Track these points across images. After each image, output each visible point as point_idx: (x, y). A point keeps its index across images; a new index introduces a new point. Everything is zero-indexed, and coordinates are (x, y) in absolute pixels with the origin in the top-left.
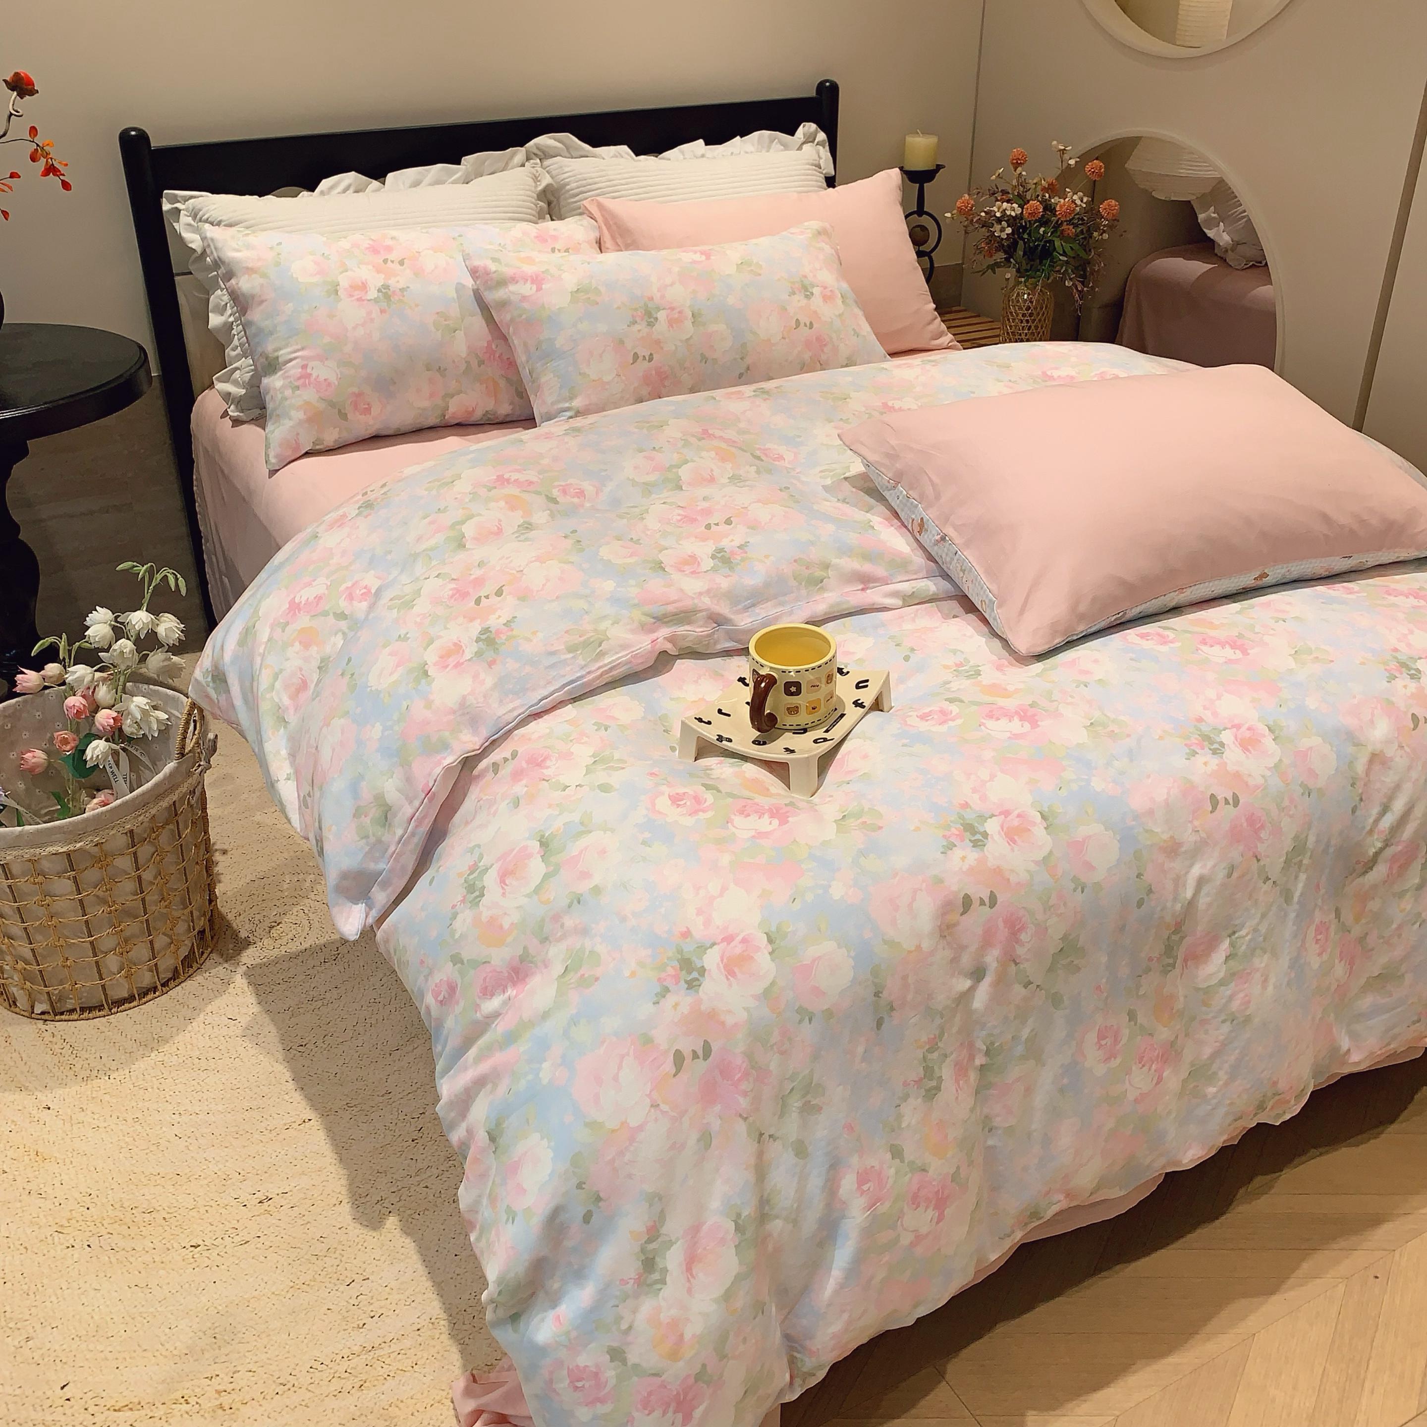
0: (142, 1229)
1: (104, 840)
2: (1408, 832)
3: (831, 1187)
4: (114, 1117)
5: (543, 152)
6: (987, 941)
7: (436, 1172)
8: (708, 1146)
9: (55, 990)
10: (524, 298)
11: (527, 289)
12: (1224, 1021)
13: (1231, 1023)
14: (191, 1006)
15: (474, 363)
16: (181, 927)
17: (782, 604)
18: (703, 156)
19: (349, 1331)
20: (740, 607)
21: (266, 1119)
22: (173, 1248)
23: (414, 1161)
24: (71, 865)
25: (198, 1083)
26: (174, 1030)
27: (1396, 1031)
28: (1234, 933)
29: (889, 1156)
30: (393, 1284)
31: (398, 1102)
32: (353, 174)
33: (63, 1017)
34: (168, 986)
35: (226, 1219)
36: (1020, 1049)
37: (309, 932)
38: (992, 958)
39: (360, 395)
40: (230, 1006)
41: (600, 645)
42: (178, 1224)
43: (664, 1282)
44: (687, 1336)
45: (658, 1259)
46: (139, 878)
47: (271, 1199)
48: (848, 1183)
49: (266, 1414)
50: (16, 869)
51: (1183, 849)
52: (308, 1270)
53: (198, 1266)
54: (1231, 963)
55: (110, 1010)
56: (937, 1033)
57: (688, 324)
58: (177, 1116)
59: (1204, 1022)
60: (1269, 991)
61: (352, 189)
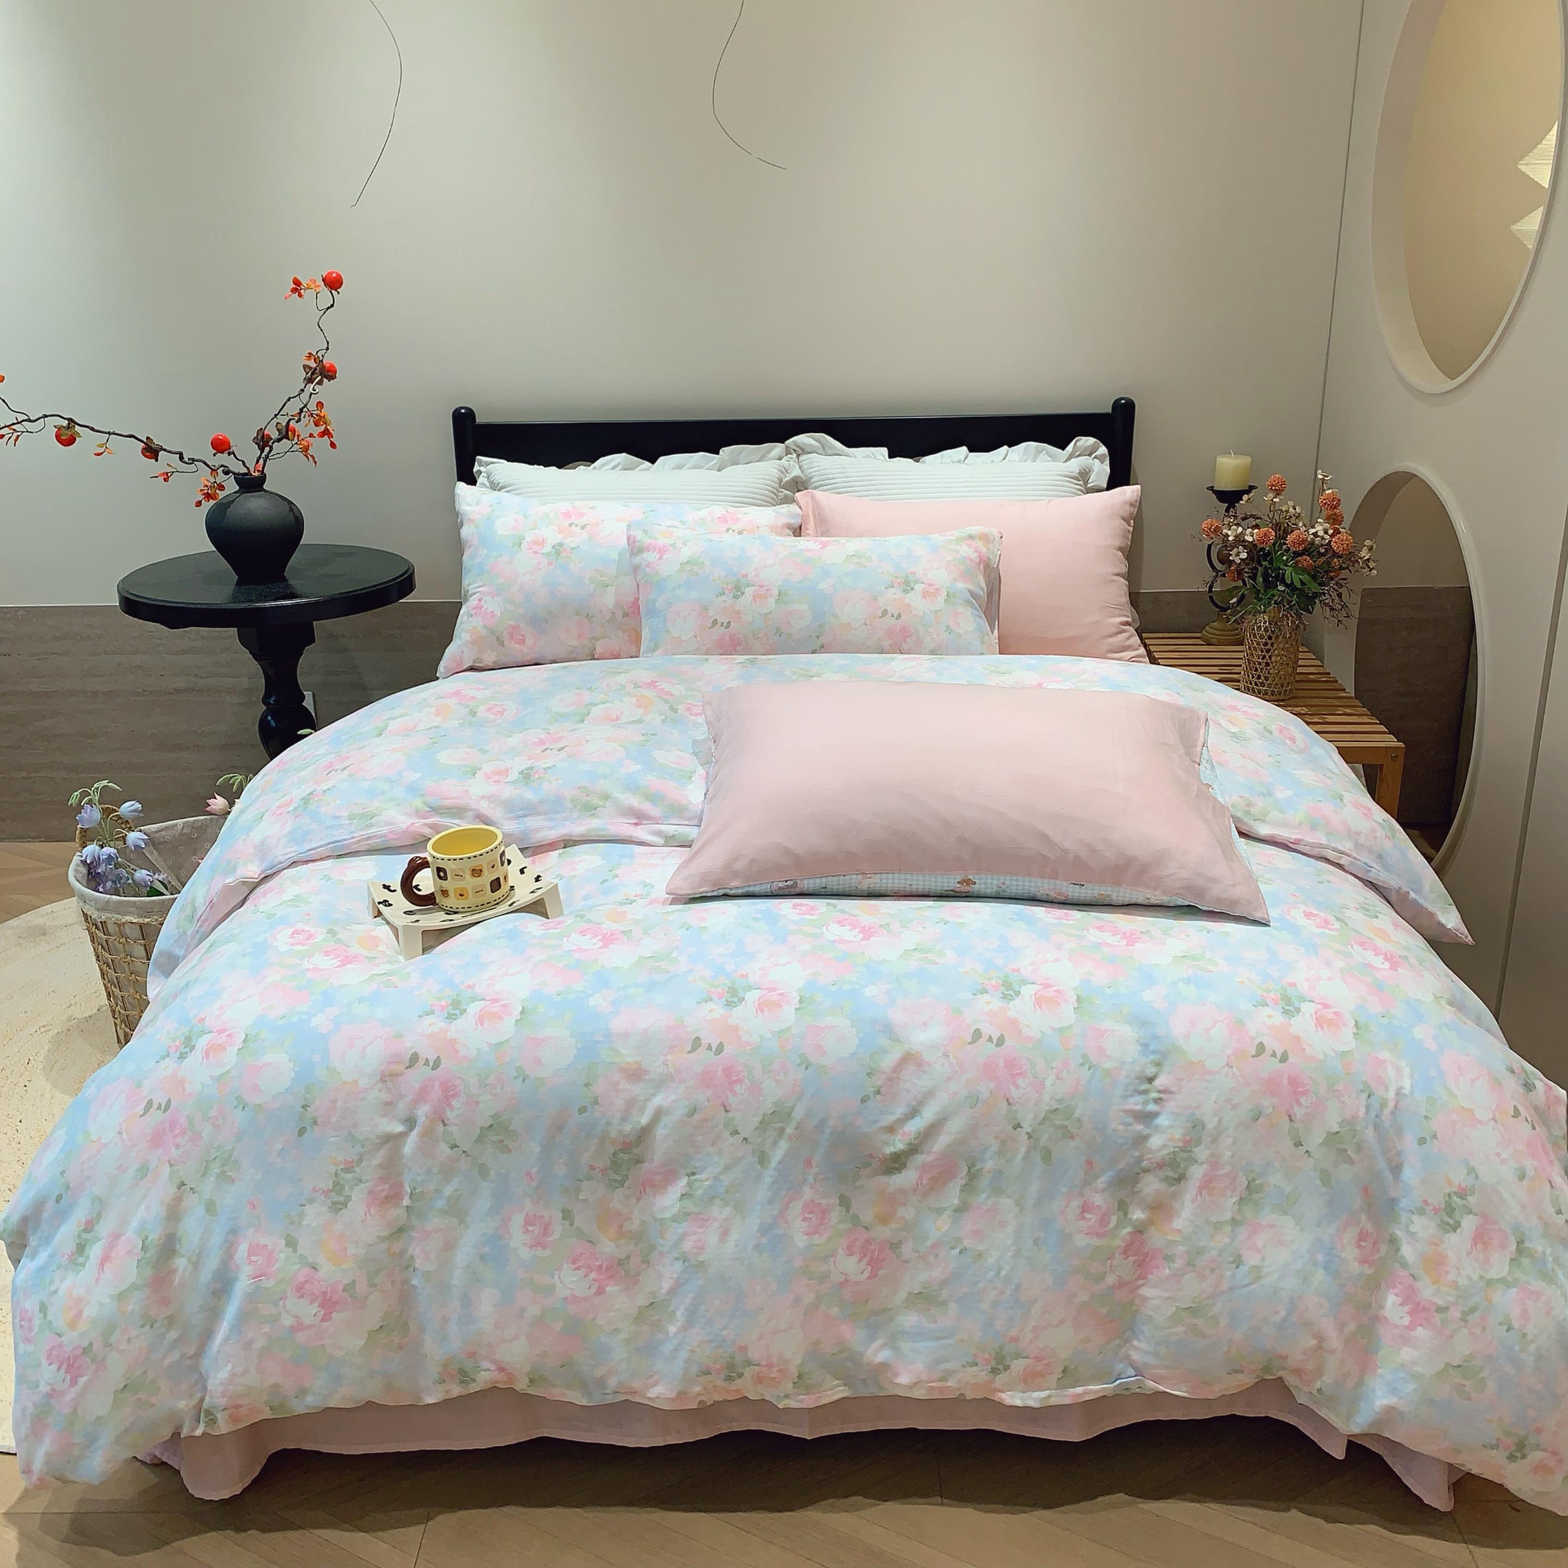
2: (941, 1143)
3: (229, 1248)
5: (801, 449)
6: (422, 1095)
8: (143, 1177)
11: (650, 557)
12: (677, 1259)
13: (683, 1264)
15: (619, 614)
17: (549, 820)
20: (513, 815)
27: (948, 1366)
28: (693, 1174)
29: (283, 1242)
32: (624, 454)
36: (441, 1203)
38: (423, 1112)
41: (373, 818)
43: (84, 1266)
44: (85, 1314)
45: (86, 1247)
51: (647, 1077)
54: (687, 1202)
56: (356, 1158)
59: (661, 1254)
60: (730, 1246)
61: (620, 467)
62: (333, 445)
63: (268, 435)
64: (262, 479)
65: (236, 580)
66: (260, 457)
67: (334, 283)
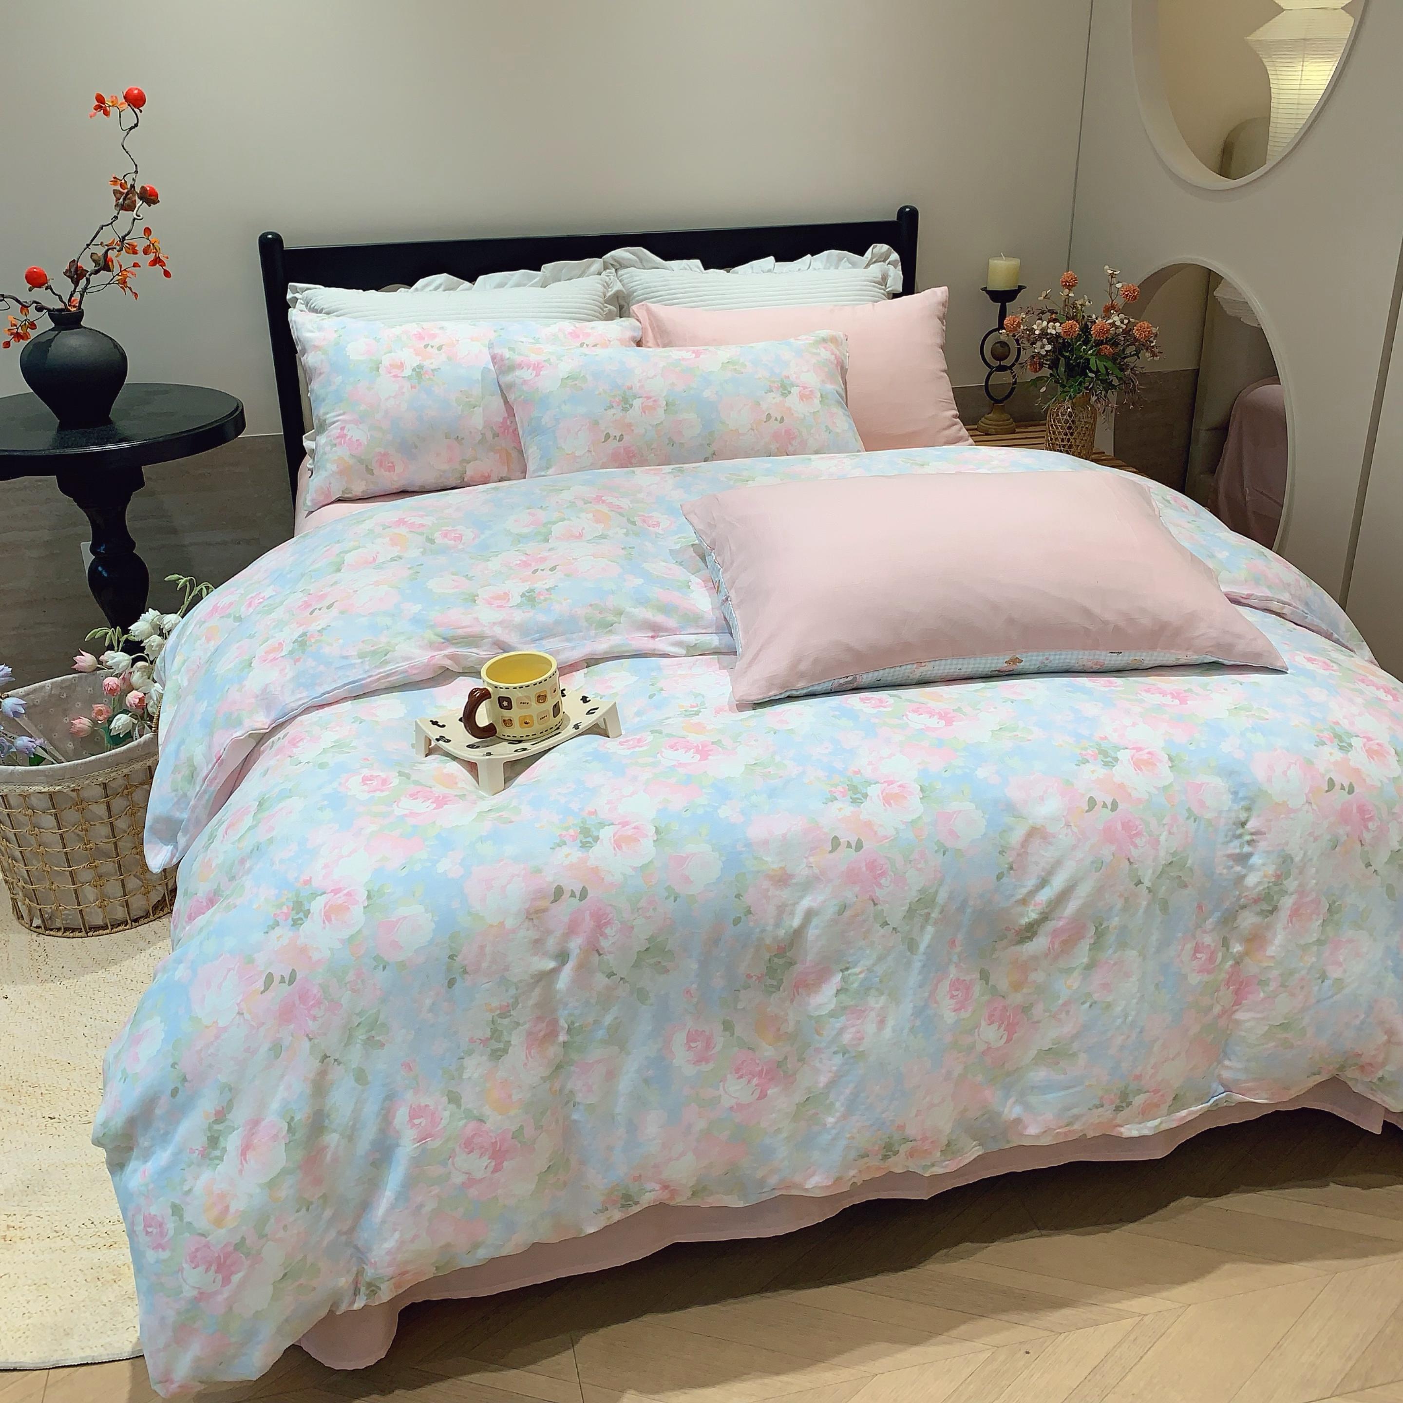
0: (23, 1098)
1: (79, 788)
2: (1071, 907)
3: (386, 1116)
4: (48, 1013)
5: (619, 263)
6: (572, 929)
8: (277, 1055)
9: (48, 909)
10: (525, 382)
11: (526, 374)
12: (835, 1053)
13: (843, 1056)
15: (489, 436)
17: (568, 640)
18: (769, 271)
20: (529, 638)
22: (36, 1116)
24: (53, 804)
25: (121, 999)
26: (126, 955)
27: (1075, 1111)
28: (847, 969)
29: (445, 1099)
32: (445, 275)
33: (52, 933)
34: (138, 922)
36: (601, 1034)
38: (575, 945)
39: (386, 455)
41: (386, 655)
42: (49, 1099)
43: (222, 1159)
44: (233, 1209)
45: (220, 1139)
46: (111, 824)
48: (401, 1115)
49: (32, 1250)
50: (13, 801)
51: (794, 881)
53: (45, 1133)
54: (842, 996)
55: (87, 933)
56: (511, 1001)
57: (661, 412)
58: (92, 1020)
59: (818, 1050)
60: (887, 1033)
61: (442, 287)
62: (167, 274)
63: (81, 267)
64: (80, 315)
65: (57, 426)
66: (74, 291)
67: (136, 100)
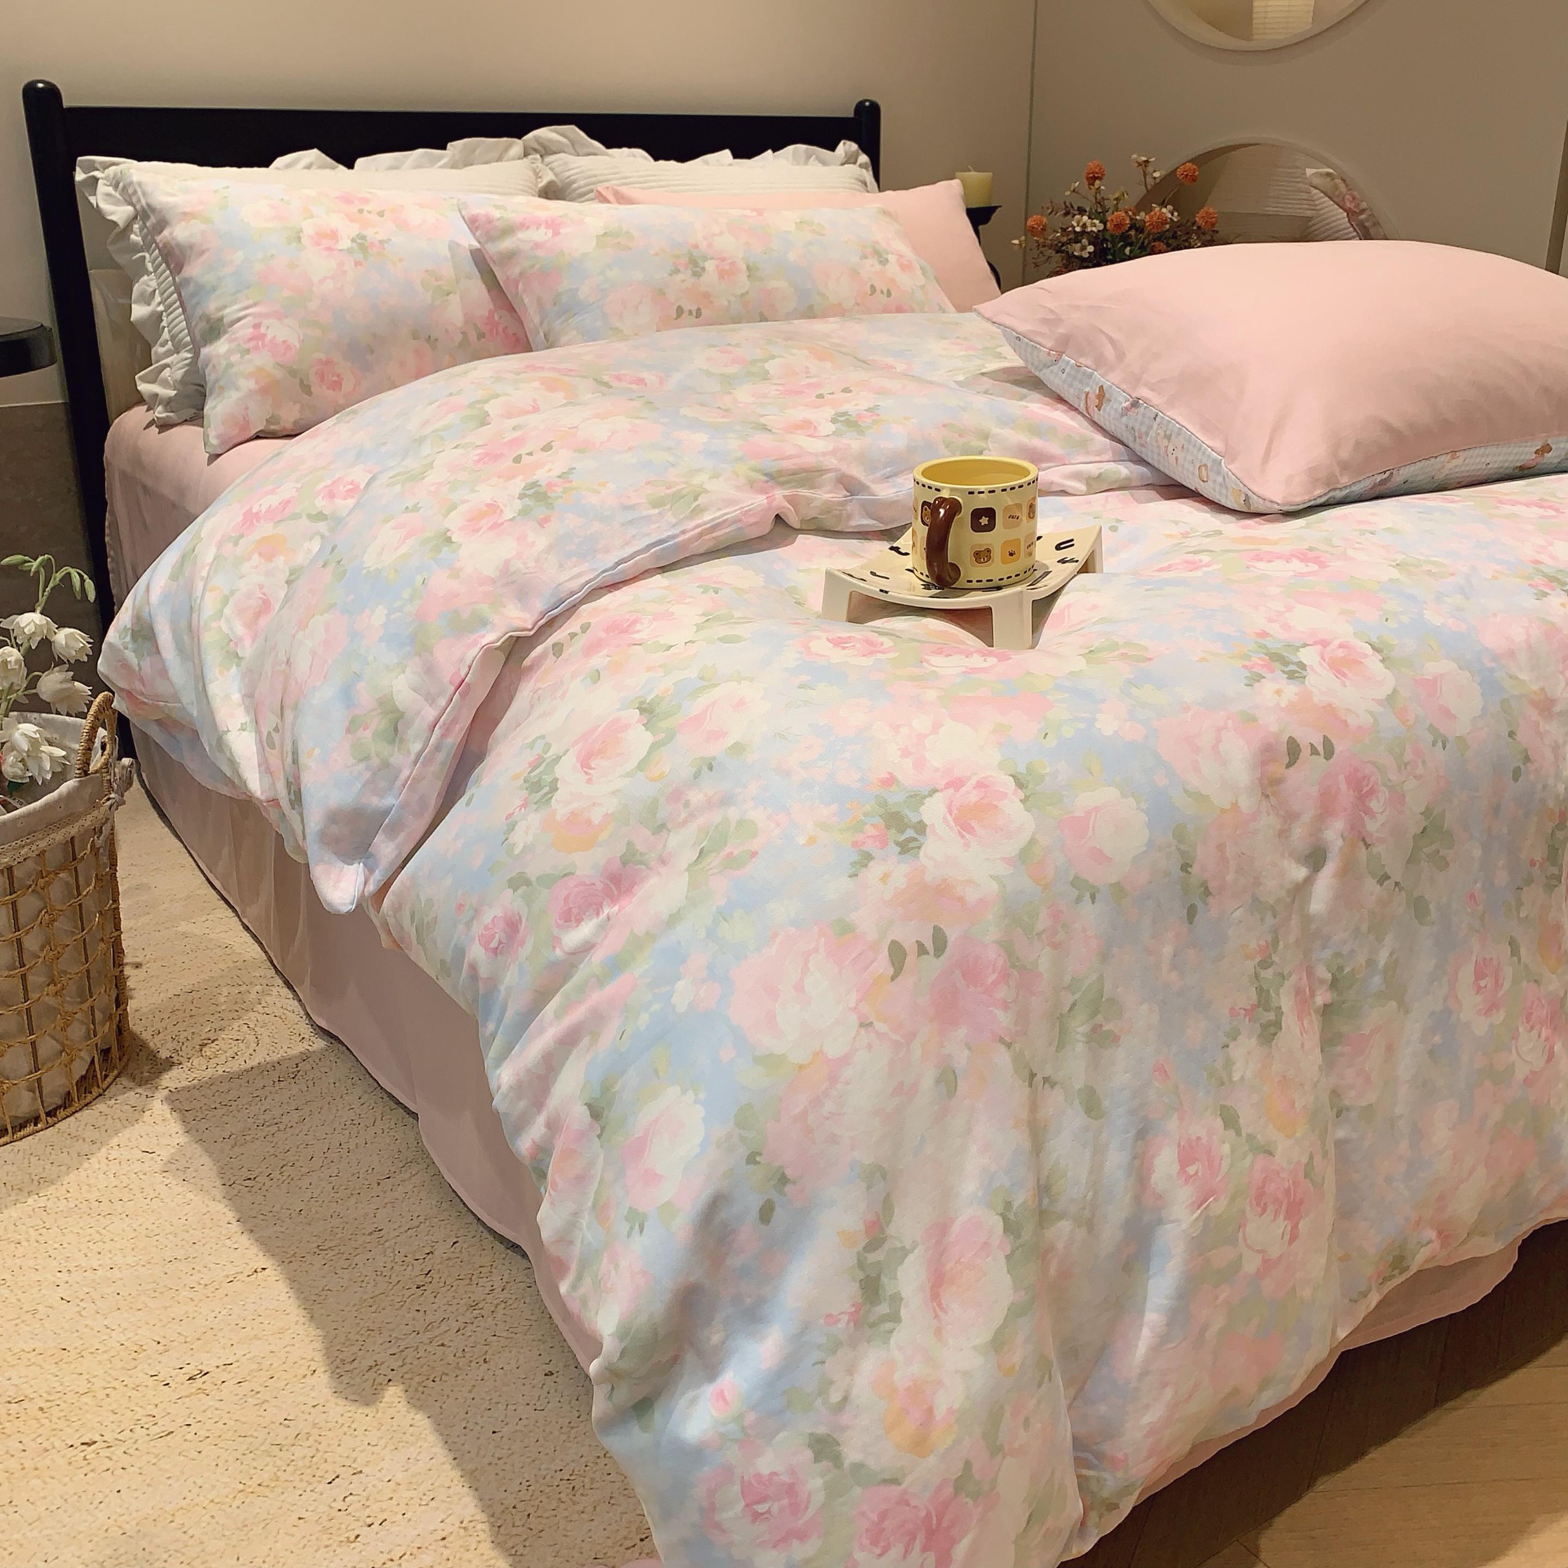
3: (1140, 1169)
5: (544, 147)
6: (1326, 809)
7: (455, 1326)
8: (951, 1091)
10: (537, 245)
14: (88, 1140)
15: (473, 336)
16: (77, 1031)
19: (334, 1547)
21: (199, 1271)
22: (54, 1448)
23: (422, 1312)
25: (97, 1231)
26: (63, 1167)
29: (1219, 1123)
30: (400, 1476)
31: (394, 1241)
32: (315, 151)
34: (55, 1115)
35: (137, 1404)
36: (1376, 982)
37: (257, 1048)
38: (1334, 833)
39: (328, 362)
40: (145, 1136)
41: (696, 499)
42: (62, 1414)
43: (895, 1318)
44: (940, 1411)
45: (884, 1279)
47: (207, 1373)
48: (1164, 1164)
51: (1558, 709)
52: (266, 1465)
53: (93, 1471)
56: (1269, 939)
57: (743, 277)
58: (64, 1274)
61: (312, 170)
